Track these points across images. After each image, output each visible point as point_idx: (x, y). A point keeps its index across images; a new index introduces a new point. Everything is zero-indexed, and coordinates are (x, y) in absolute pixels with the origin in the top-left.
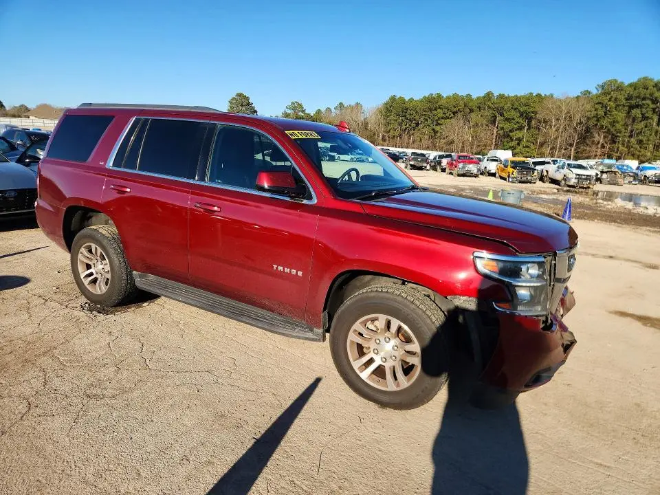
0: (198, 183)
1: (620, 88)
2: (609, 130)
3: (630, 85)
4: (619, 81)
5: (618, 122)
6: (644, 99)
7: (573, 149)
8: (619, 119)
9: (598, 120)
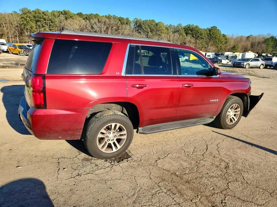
0: (179, 76)
1: (29, 12)
2: (30, 30)
3: (33, 11)
4: (28, 9)
5: (33, 27)
6: (40, 18)
7: (18, 38)
8: (33, 26)
9: (24, 26)
